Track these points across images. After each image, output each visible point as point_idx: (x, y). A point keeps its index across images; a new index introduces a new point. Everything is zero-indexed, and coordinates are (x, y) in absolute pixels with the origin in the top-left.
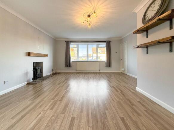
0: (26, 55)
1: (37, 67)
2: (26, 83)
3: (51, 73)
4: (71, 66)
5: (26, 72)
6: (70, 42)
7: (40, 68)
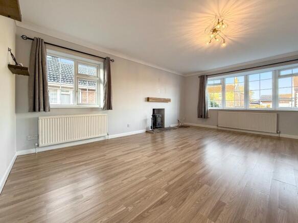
0: (146, 101)
1: (157, 115)
2: (145, 130)
3: (176, 125)
4: (207, 118)
5: (145, 118)
6: (207, 76)
7: (161, 116)
